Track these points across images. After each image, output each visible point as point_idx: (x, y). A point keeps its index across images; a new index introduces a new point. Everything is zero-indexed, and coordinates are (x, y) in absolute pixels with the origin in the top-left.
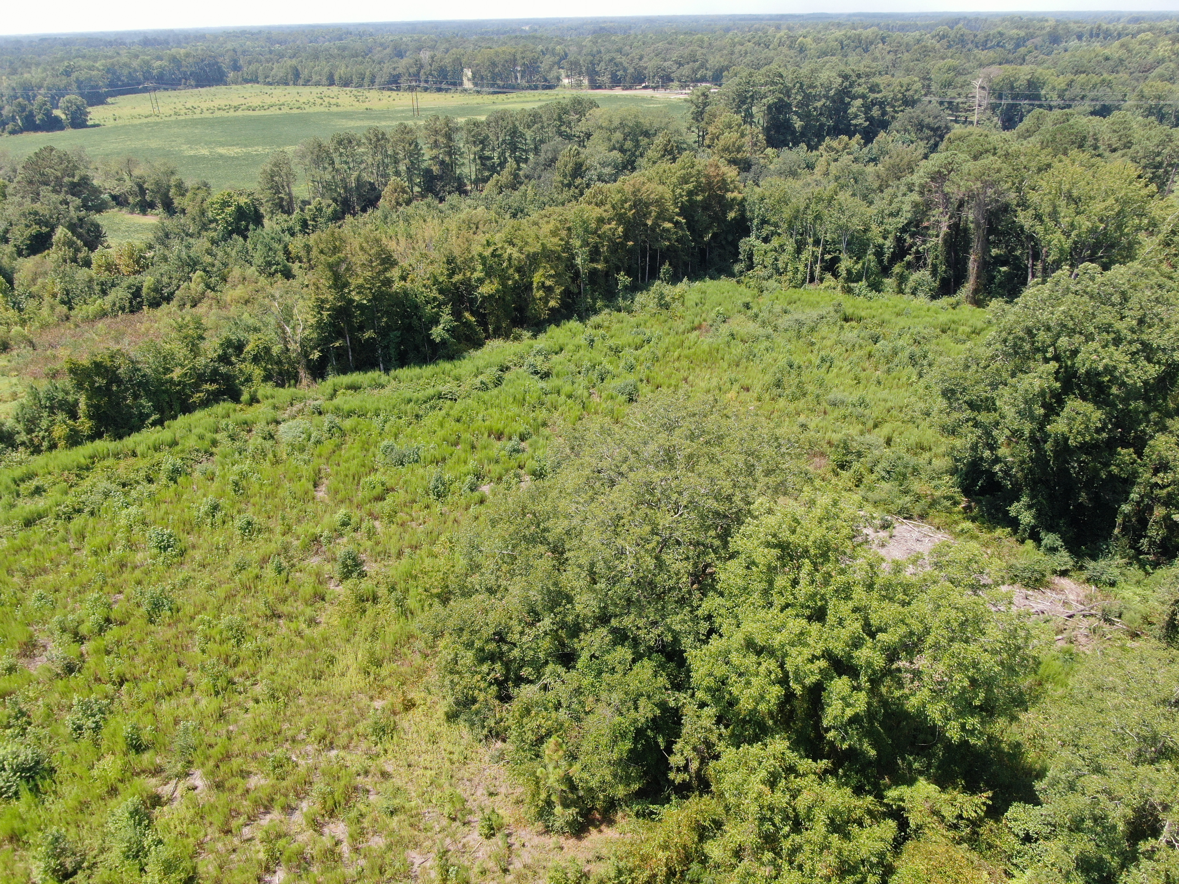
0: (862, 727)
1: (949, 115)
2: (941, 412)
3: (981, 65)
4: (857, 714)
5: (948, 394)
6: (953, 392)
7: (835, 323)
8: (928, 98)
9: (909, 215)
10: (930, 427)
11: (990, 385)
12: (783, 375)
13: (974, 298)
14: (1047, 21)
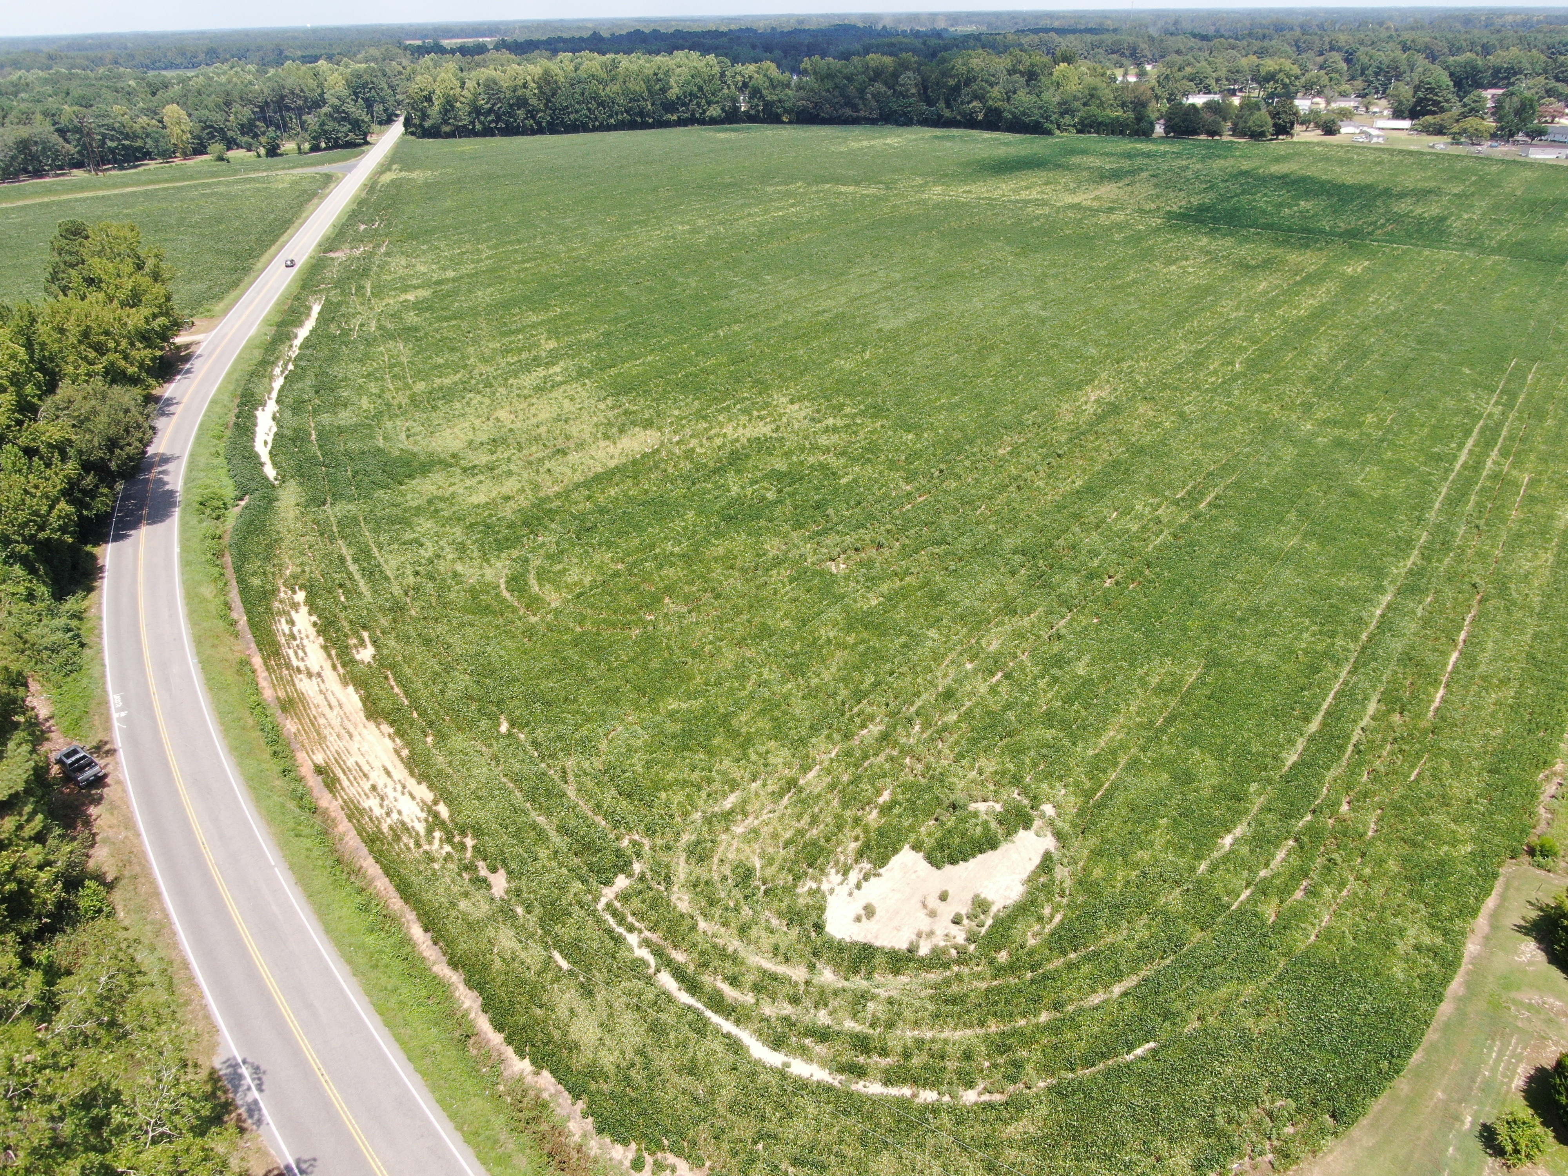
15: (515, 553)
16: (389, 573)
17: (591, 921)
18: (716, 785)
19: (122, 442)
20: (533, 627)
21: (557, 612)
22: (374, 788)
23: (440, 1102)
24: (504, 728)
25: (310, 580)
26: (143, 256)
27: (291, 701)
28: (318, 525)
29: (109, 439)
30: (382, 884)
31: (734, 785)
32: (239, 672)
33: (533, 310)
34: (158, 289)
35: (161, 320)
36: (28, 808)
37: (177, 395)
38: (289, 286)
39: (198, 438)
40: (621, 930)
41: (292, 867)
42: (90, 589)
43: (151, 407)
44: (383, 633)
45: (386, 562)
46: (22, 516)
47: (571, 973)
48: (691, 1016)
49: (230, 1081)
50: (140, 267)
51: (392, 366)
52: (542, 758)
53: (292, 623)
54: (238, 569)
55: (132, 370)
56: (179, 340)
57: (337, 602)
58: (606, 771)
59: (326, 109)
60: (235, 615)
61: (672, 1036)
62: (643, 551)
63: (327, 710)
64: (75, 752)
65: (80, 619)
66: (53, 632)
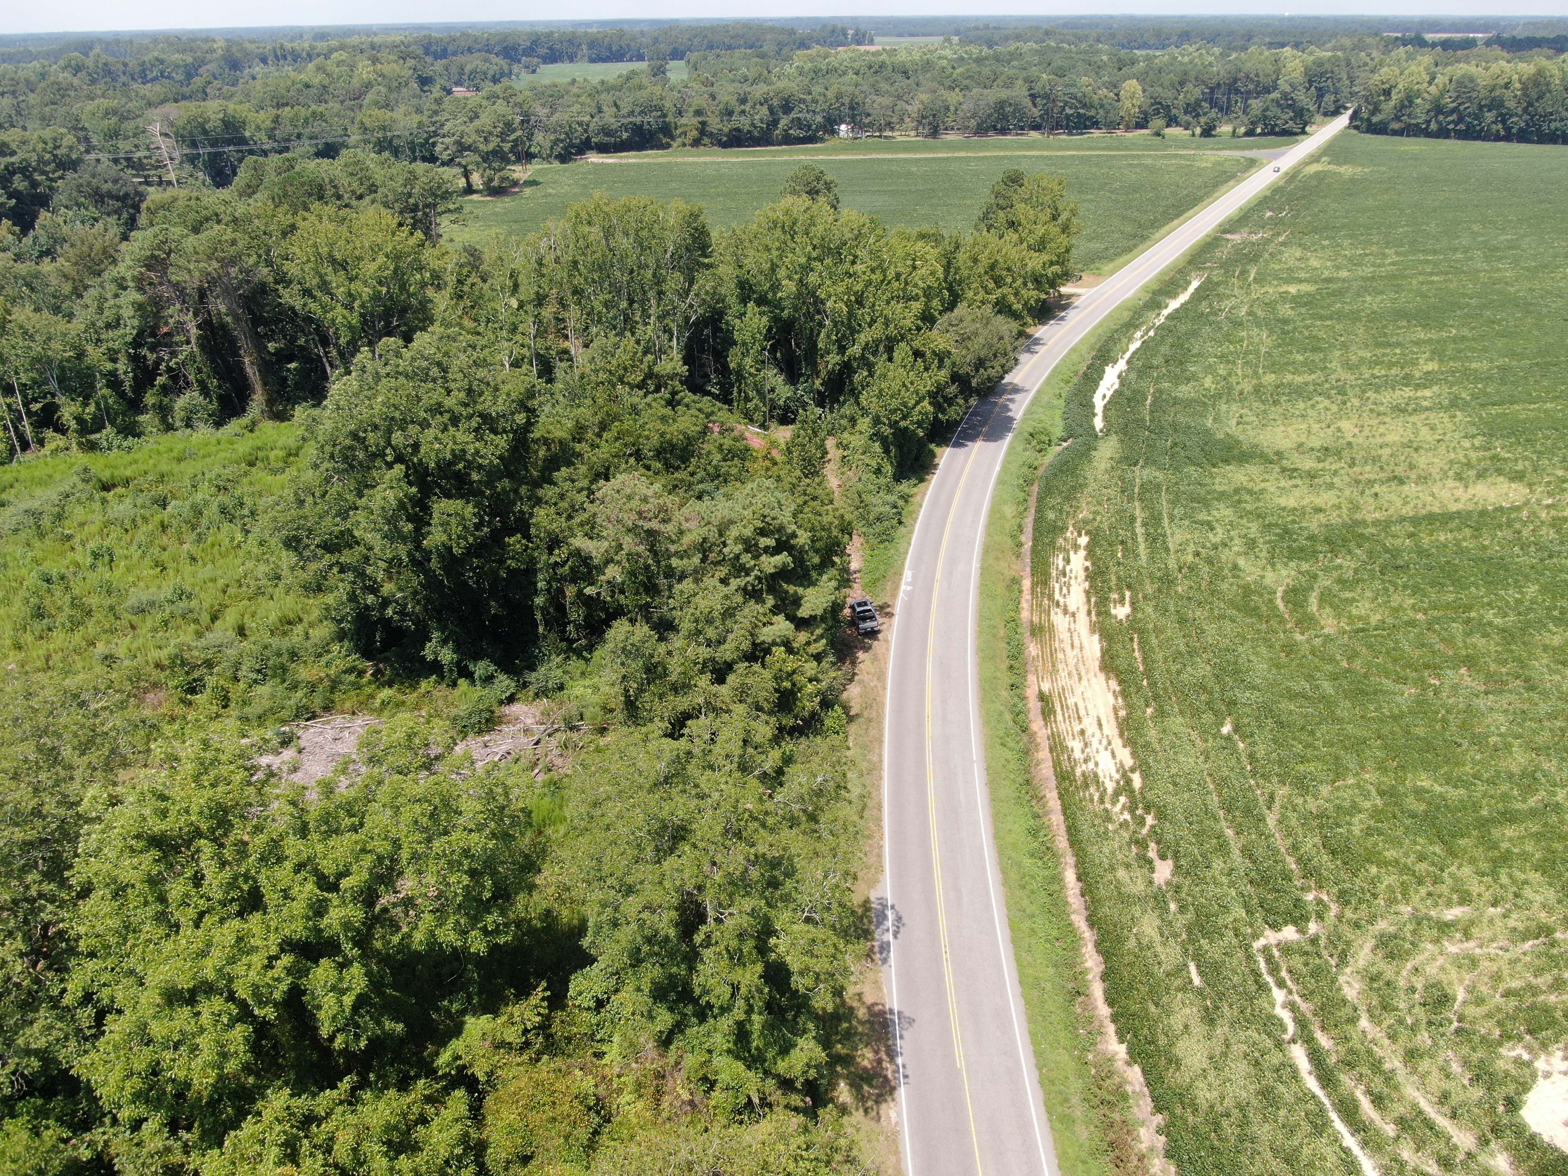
0: (372, 1005)
1: (134, 176)
2: (292, 569)
3: (150, 105)
4: (360, 997)
5: (292, 543)
6: (297, 539)
7: (91, 498)
8: (92, 156)
9: (136, 322)
10: (287, 593)
11: (336, 516)
12: (41, 598)
13: (271, 410)
14: (214, 41)
15: (1305, 566)
16: (1171, 546)
17: (1240, 954)
18: (1444, 889)
19: (988, 364)
20: (1296, 644)
21: (1328, 638)
22: (1082, 732)
23: (1032, 1034)
24: (1226, 729)
25: (1098, 529)
26: (1060, 208)
27: (1041, 628)
28: (1123, 482)
29: (979, 359)
30: (1057, 819)
31: (1465, 899)
32: (1008, 588)
33: (1424, 327)
34: (1063, 240)
35: (1056, 268)
36: (819, 631)
37: (1045, 337)
38: (1177, 259)
39: (1049, 378)
40: (1269, 979)
41: (988, 769)
42: (922, 480)
43: (1021, 340)
44: (1145, 597)
45: (1172, 534)
46: (895, 403)
47: (1200, 992)
48: (1311, 1106)
49: (877, 916)
50: (1054, 218)
51: (1247, 353)
52: (1254, 775)
53: (1067, 561)
54: (1040, 500)
55: (1017, 307)
56: (1064, 290)
57: (1113, 555)
58: (1317, 817)
59: (1275, 95)
60: (1023, 539)
61: (1282, 1112)
62: (1456, 609)
63: (1068, 648)
64: (865, 604)
65: (906, 501)
66: (884, 504)
